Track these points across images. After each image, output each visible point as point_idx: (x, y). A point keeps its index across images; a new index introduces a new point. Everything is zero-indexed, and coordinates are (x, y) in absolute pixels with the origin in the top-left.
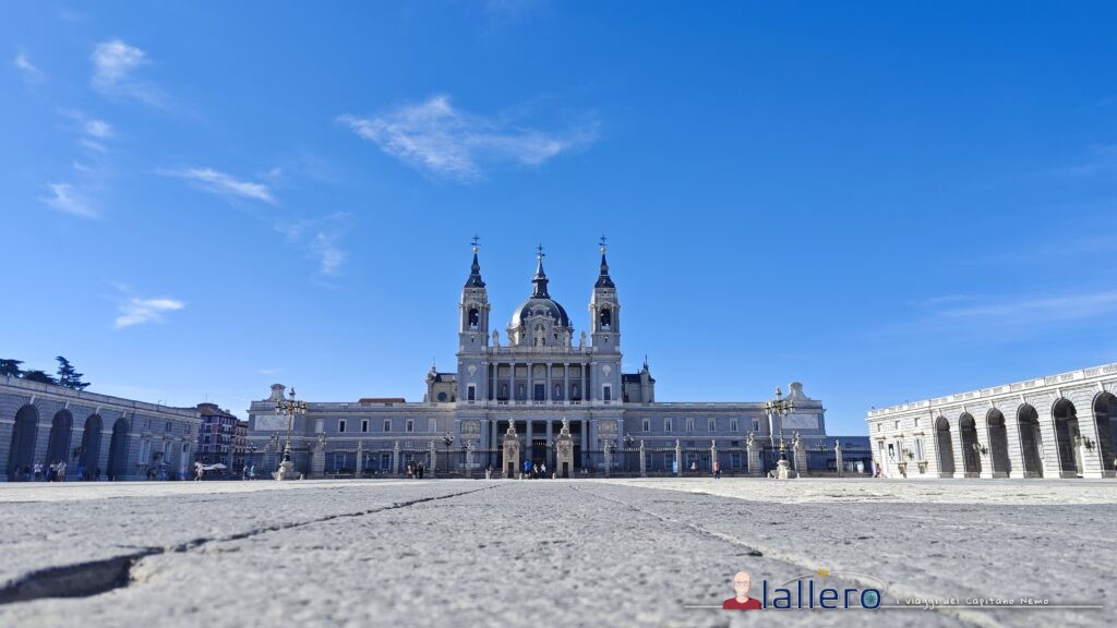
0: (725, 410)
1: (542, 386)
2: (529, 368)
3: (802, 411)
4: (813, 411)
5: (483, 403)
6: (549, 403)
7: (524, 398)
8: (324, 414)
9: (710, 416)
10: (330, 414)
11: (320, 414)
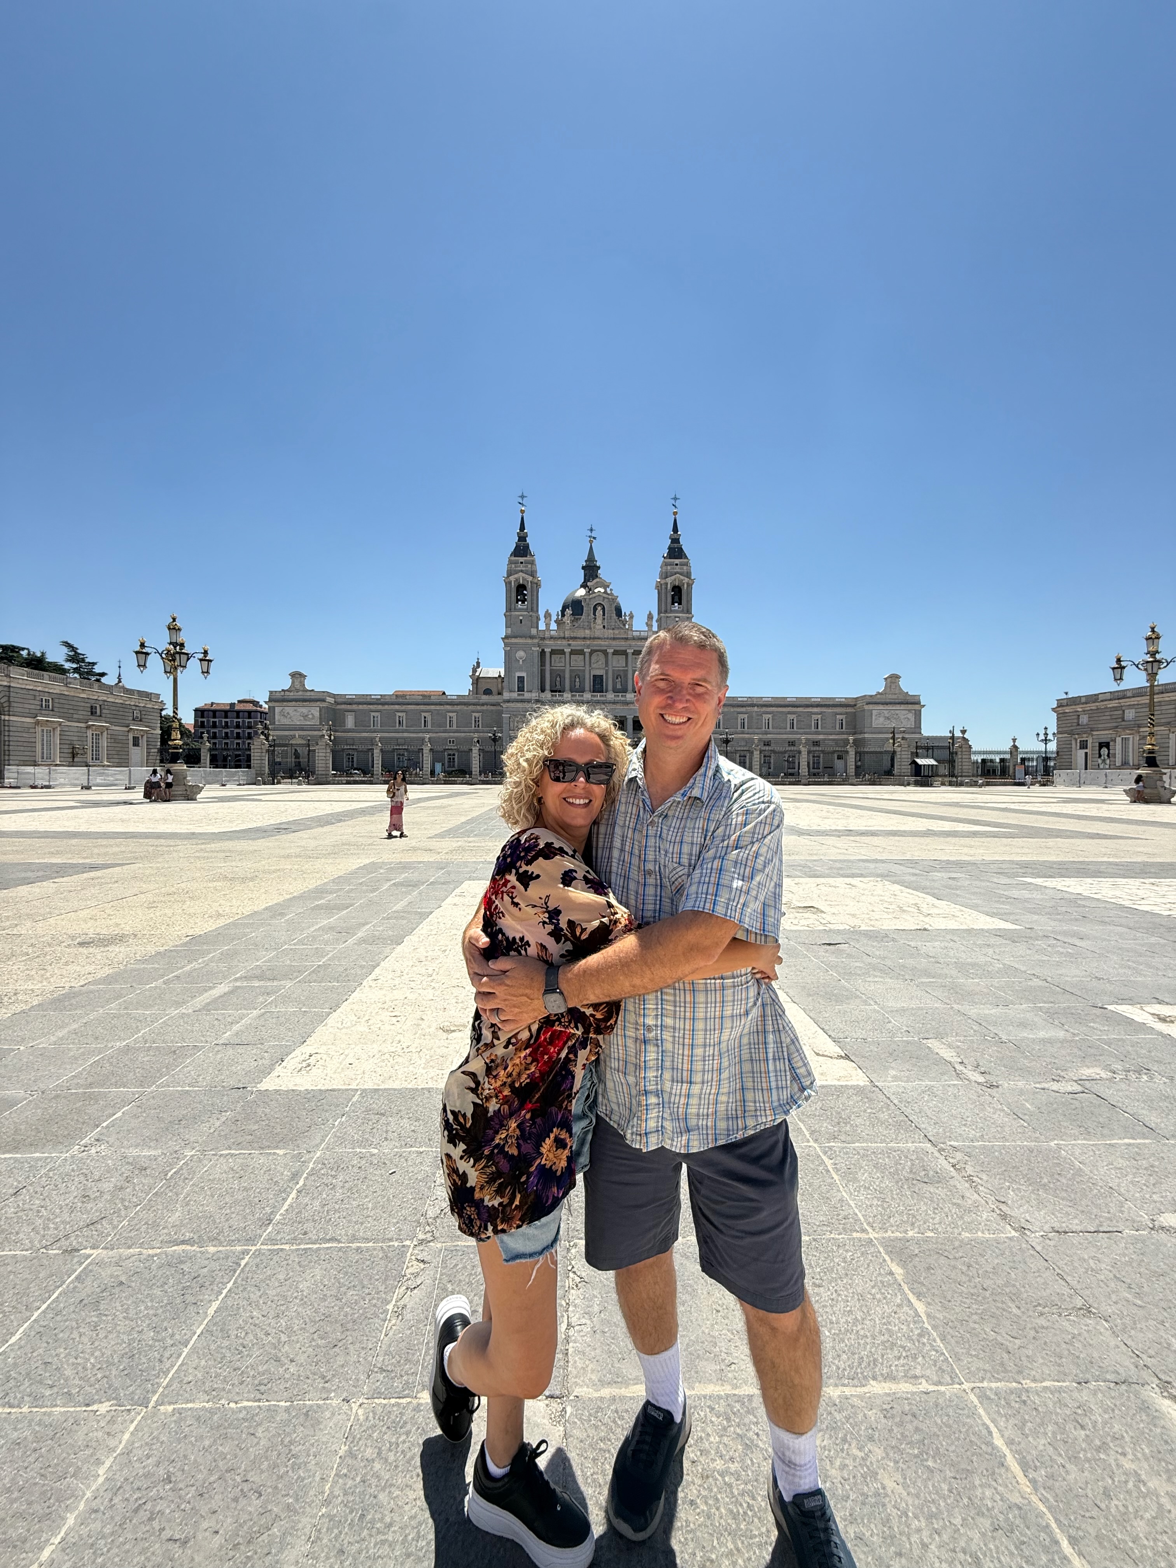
0: (807, 706)
1: (602, 676)
2: (587, 655)
3: (898, 707)
4: (910, 707)
5: (534, 695)
6: (610, 696)
7: (582, 690)
8: (354, 707)
9: (789, 713)
10: (361, 707)
11: (349, 707)
